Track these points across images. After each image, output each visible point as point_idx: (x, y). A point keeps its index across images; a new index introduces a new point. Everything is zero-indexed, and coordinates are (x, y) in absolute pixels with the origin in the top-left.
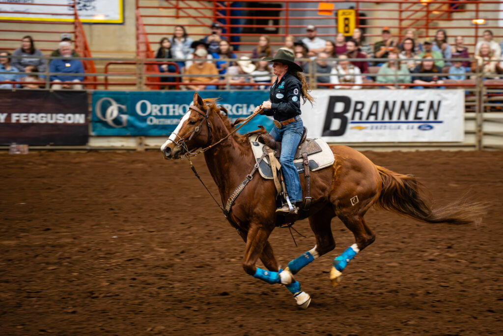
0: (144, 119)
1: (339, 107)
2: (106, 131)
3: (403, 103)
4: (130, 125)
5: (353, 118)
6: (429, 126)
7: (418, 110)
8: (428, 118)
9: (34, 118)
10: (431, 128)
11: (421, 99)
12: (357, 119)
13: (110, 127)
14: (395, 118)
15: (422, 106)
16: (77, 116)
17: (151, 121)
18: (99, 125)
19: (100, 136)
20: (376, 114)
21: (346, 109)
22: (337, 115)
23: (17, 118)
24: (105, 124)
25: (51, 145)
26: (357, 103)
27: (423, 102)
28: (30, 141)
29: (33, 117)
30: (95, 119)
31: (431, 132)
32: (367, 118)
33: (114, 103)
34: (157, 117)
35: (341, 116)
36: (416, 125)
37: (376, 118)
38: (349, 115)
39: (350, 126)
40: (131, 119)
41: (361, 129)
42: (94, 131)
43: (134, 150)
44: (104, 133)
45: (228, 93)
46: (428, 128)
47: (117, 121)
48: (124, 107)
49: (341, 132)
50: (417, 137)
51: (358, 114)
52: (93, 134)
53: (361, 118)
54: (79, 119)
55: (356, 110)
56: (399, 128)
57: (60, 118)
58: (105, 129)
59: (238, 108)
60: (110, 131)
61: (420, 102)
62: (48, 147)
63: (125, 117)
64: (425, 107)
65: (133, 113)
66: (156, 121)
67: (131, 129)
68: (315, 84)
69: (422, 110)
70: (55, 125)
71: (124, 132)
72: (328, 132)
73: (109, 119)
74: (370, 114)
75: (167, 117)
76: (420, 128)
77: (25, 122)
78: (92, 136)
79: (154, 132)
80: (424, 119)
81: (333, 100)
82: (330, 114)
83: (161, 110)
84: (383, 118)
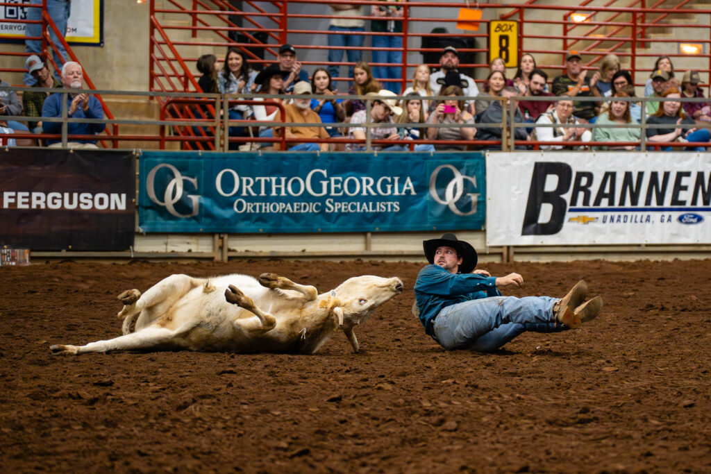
0: (228, 204)
1: (551, 183)
2: (162, 224)
3: (654, 175)
4: (205, 213)
5: (574, 201)
6: (695, 216)
7: (679, 187)
8: (694, 202)
9: (40, 200)
10: (700, 219)
11: (684, 169)
12: (580, 204)
13: (171, 217)
14: (641, 203)
15: (685, 181)
16: (114, 196)
17: (240, 206)
18: (150, 212)
19: (152, 234)
20: (611, 197)
21: (563, 187)
22: (548, 197)
23: (13, 201)
24: (162, 211)
25: (68, 250)
26: (580, 175)
27: (688, 174)
28: (33, 244)
29: (39, 198)
30: (145, 203)
31: (700, 225)
32: (597, 202)
33: (177, 174)
34: (249, 199)
35: (554, 198)
36: (675, 215)
37: (611, 202)
38: (567, 197)
39: (568, 215)
40: (207, 202)
41: (586, 221)
42: (141, 224)
43: (212, 259)
44: (159, 228)
45: (368, 157)
46: (695, 220)
47: (182, 206)
48: (194, 181)
49: (554, 227)
50: (677, 235)
51: (581, 195)
52: (140, 229)
53: (586, 202)
54: (118, 202)
55: (578, 188)
56: (648, 220)
57: (86, 201)
58: (160, 220)
59: (384, 183)
60: (170, 225)
61: (680, 175)
62: (64, 253)
63: (195, 199)
64: (689, 182)
65: (209, 192)
66: (248, 207)
67: (208, 220)
68: (512, 142)
69: (685, 188)
70: (78, 213)
71: (193, 225)
72: (532, 226)
73: (169, 202)
74: (601, 195)
75: (268, 199)
76: (680, 219)
77: (27, 207)
78: (140, 234)
79: (242, 226)
80: (688, 205)
81: (541, 171)
82: (537, 196)
83: (256, 187)
84: (622, 202)
